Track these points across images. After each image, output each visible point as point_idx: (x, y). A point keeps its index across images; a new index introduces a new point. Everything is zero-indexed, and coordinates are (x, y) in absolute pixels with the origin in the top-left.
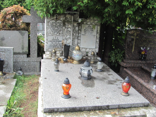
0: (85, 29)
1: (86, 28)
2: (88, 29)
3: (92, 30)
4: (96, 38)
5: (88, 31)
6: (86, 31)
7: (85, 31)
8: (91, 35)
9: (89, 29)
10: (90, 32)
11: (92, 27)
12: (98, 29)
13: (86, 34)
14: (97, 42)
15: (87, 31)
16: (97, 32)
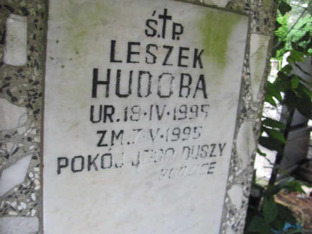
0: (104, 63)
1: (121, 52)
2: (141, 62)
3: (195, 73)
4: (232, 171)
5: (144, 104)
6: (114, 100)
7: (101, 100)
8: (179, 145)
9: (157, 69)
10: (174, 103)
11: (191, 39)
12: (252, 61)
13: (116, 150)
14: (232, 212)
15: (133, 99)
16: (241, 101)
